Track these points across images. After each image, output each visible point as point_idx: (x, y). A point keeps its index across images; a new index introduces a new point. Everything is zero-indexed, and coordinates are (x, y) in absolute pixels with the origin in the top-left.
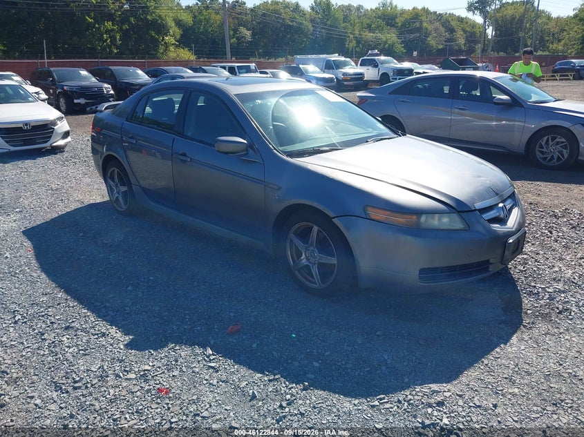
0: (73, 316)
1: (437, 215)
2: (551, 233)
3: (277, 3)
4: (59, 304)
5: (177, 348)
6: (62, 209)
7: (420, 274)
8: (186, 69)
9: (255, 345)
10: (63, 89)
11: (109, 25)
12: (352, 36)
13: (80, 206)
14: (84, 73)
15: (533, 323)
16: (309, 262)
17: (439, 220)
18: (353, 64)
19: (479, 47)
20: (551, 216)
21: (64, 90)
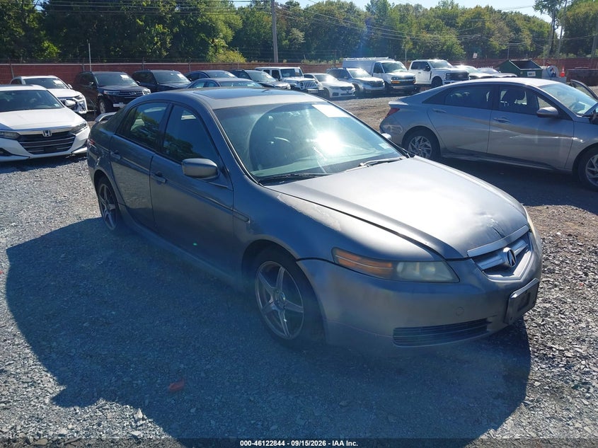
0: (12, 357)
1: (418, 263)
2: (586, 274)
3: (331, 4)
4: (5, 340)
5: (107, 407)
6: (58, 224)
7: (395, 334)
8: (226, 73)
9: (193, 410)
10: (103, 93)
11: (159, 27)
12: (408, 38)
13: (77, 221)
14: (125, 77)
15: (538, 401)
16: (278, 307)
17: (421, 269)
18: (404, 67)
19: (546, 48)
20: (590, 252)
21: (105, 95)
